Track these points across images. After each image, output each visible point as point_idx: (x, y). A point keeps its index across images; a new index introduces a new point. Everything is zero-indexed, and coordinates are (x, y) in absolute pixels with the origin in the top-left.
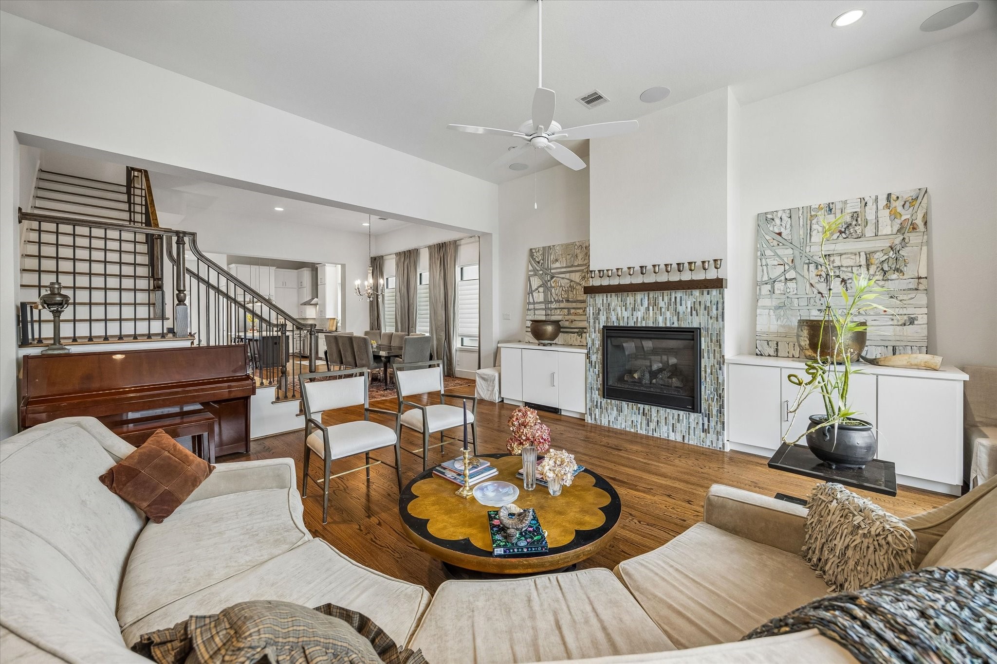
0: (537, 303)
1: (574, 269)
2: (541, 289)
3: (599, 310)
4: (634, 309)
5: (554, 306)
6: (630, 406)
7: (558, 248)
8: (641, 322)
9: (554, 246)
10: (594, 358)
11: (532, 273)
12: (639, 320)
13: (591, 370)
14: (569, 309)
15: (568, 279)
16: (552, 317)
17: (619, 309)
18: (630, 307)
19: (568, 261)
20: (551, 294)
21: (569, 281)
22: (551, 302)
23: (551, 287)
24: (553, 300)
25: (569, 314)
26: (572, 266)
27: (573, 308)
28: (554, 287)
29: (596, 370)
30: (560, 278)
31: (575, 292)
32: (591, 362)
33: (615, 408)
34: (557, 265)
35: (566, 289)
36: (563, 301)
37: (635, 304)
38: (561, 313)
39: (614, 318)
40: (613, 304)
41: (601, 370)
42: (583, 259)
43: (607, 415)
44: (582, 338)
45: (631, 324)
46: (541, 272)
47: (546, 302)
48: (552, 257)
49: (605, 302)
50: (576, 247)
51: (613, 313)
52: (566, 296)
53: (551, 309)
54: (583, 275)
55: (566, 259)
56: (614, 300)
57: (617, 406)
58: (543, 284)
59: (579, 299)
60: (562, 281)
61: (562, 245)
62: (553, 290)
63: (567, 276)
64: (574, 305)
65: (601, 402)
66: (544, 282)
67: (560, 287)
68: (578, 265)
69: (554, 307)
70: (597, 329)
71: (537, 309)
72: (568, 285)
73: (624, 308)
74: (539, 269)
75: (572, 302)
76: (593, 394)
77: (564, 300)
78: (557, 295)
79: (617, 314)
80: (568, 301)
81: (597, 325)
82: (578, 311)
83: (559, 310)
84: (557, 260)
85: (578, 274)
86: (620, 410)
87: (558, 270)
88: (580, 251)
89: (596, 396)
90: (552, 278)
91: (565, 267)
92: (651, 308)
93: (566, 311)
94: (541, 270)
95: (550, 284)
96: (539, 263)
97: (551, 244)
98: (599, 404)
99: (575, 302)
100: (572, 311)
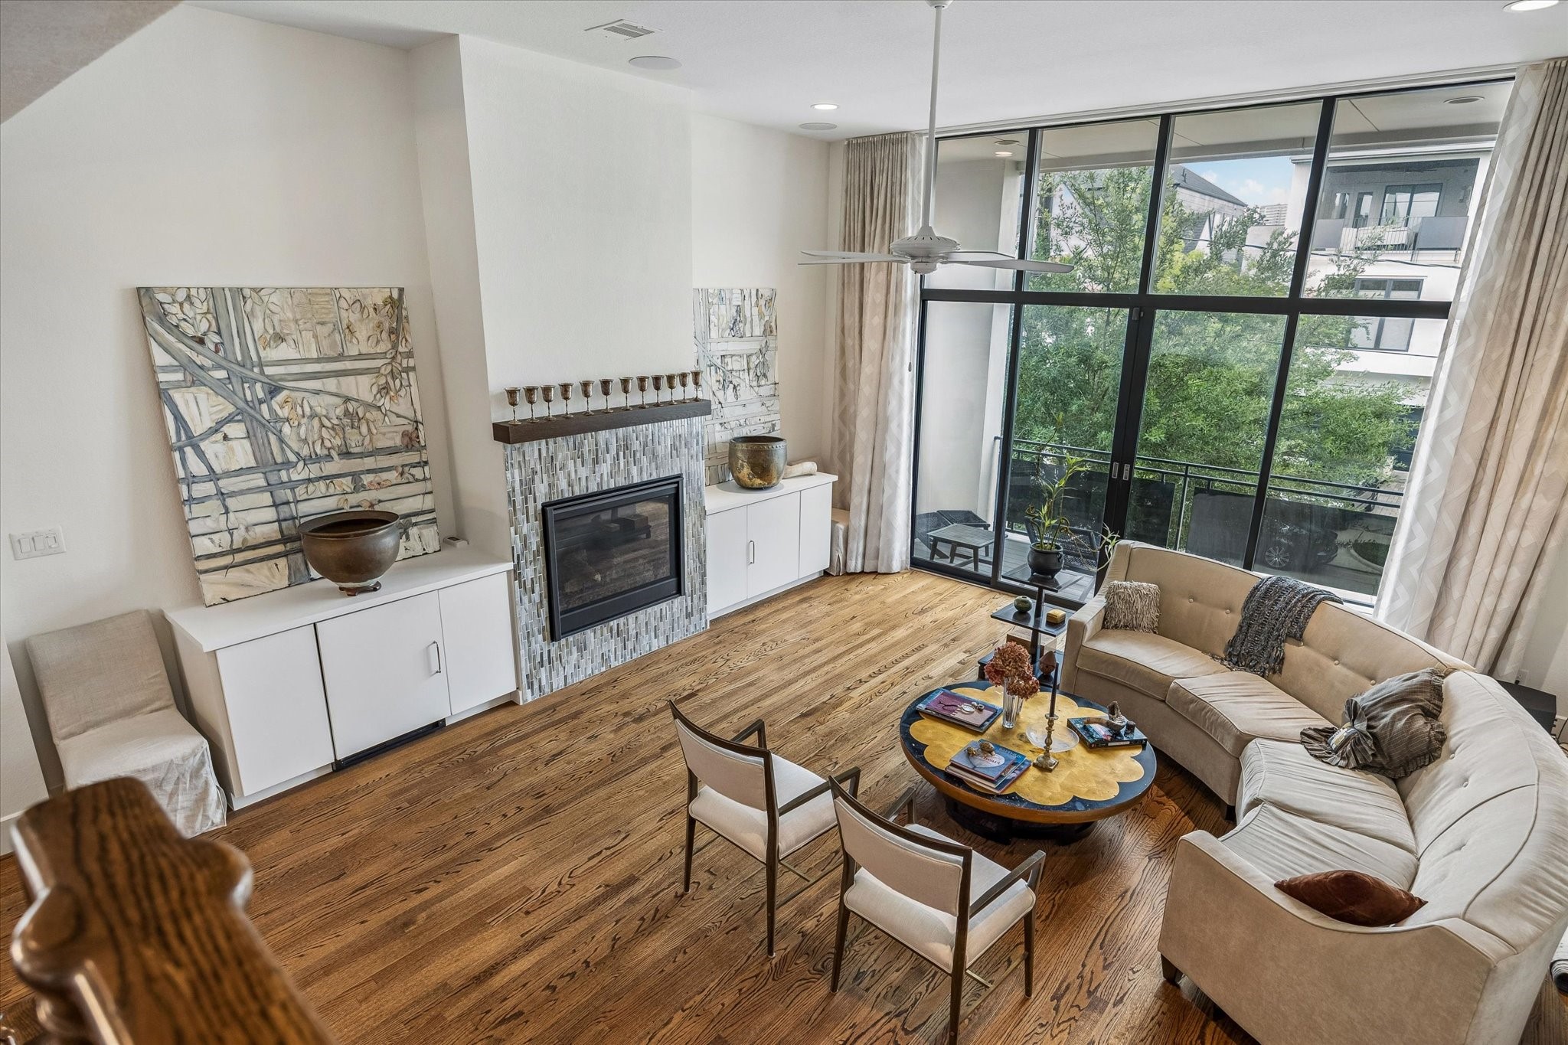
0: (229, 474)
1: (348, 365)
2: (235, 430)
3: (534, 472)
4: (596, 461)
5: (298, 473)
6: (598, 632)
7: (274, 298)
8: (608, 481)
9: (257, 291)
10: (528, 573)
11: (179, 376)
12: (605, 478)
13: (526, 599)
14: (355, 476)
15: (337, 395)
16: (301, 506)
17: (571, 464)
18: (588, 458)
19: (325, 343)
20: (281, 441)
21: (339, 401)
22: (287, 464)
23: (278, 419)
24: (293, 458)
25: (358, 487)
26: (341, 357)
27: (369, 471)
28: (288, 420)
29: (536, 597)
30: (306, 390)
31: (364, 429)
32: (523, 585)
33: (574, 649)
34: (284, 351)
35: (335, 421)
36: (329, 455)
37: (597, 450)
38: (332, 491)
39: (563, 484)
40: (560, 456)
41: (544, 592)
42: (373, 340)
43: (561, 669)
44: (408, 538)
45: (593, 488)
46: (221, 374)
47: (265, 465)
48: (258, 326)
49: (544, 454)
50: (343, 304)
51: (561, 474)
52: (338, 441)
53: (293, 485)
54: (382, 381)
55: (315, 336)
56: (561, 447)
57: (576, 643)
58: (240, 412)
59: (380, 445)
60: (314, 400)
61: (291, 291)
62: (286, 429)
63: (331, 384)
64: (369, 463)
65: (549, 651)
66: (242, 404)
67: (312, 417)
68: (361, 357)
69: (304, 475)
70: (531, 512)
71: (233, 494)
72: (340, 411)
73: (579, 461)
74: (208, 363)
75: (361, 455)
76: (533, 643)
77: (334, 454)
78: (305, 441)
79: (569, 475)
80: (346, 454)
81: (531, 504)
82: (385, 476)
83: (322, 485)
84: (280, 338)
85: (365, 381)
86: (582, 648)
87: (295, 369)
88: (358, 315)
89: (539, 643)
90: (273, 391)
91: (318, 360)
92: (621, 454)
93: (347, 483)
94: (220, 367)
95: (270, 409)
96: (201, 341)
97: (247, 282)
98: (545, 658)
99: (371, 454)
100: (367, 479)
